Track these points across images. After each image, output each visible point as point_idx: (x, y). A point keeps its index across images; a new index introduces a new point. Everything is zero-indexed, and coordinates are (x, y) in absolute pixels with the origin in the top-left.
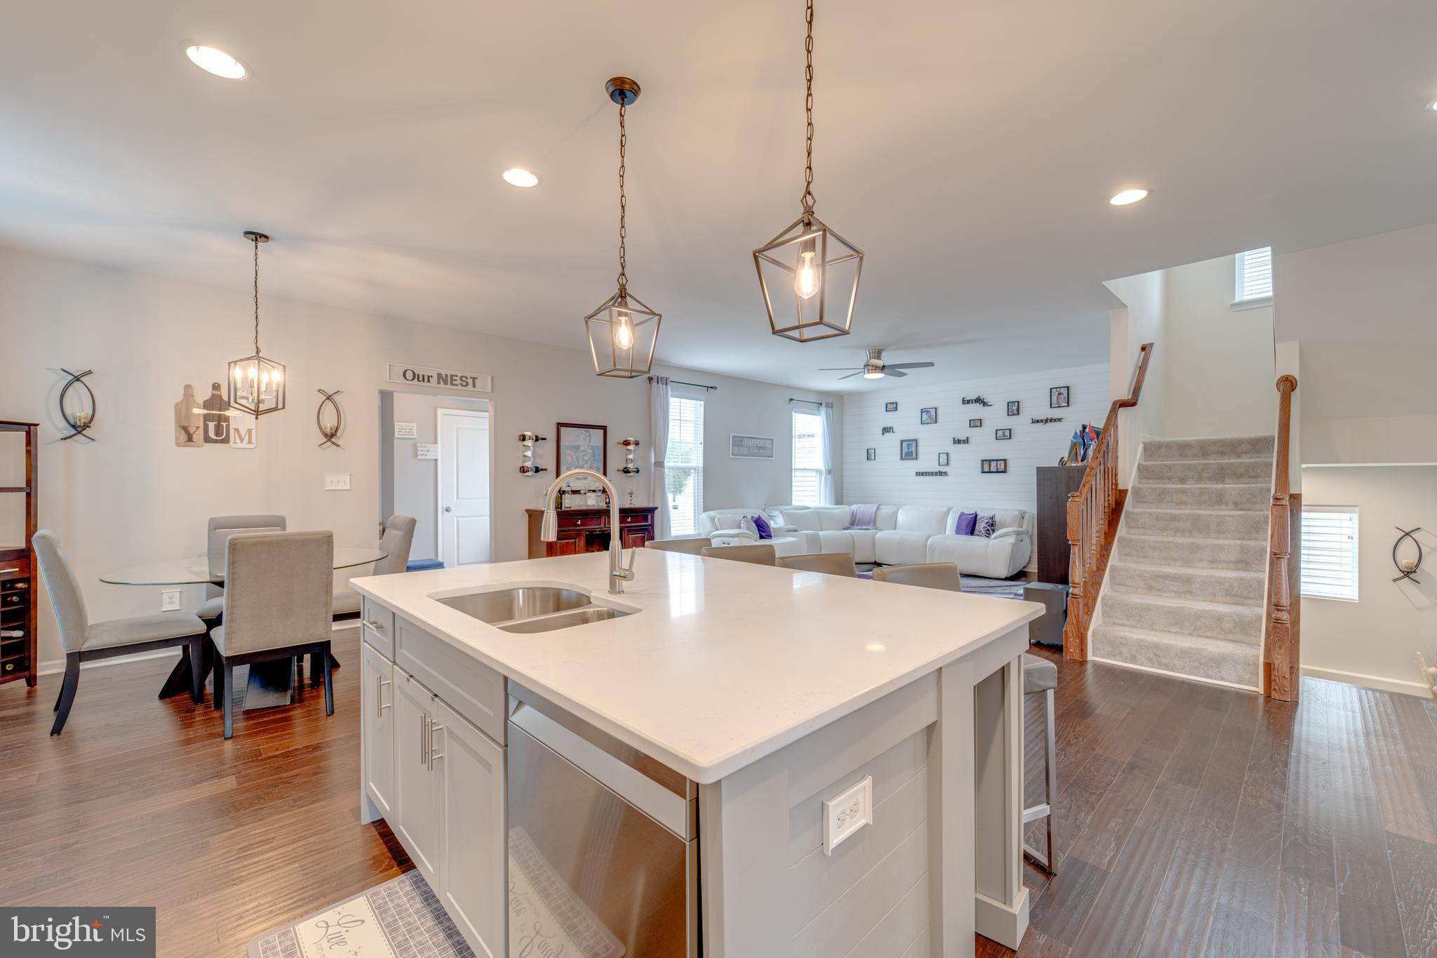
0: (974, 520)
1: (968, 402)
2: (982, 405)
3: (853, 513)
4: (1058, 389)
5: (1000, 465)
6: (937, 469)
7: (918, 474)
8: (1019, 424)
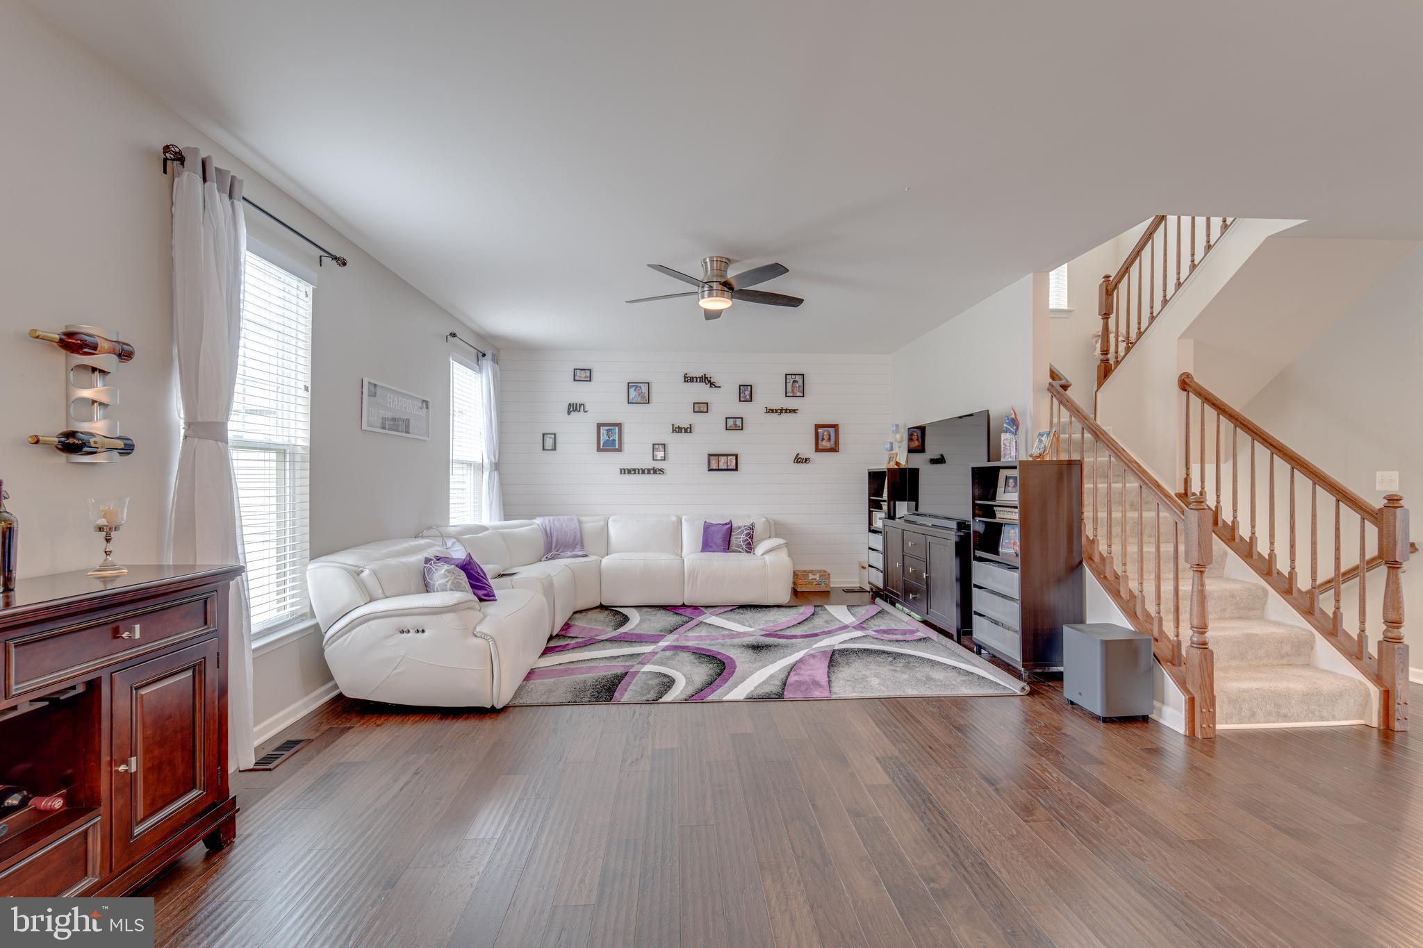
0: (729, 530)
1: (692, 380)
2: (709, 385)
3: (546, 531)
4: (793, 376)
5: (730, 462)
6: (650, 464)
7: (623, 471)
8: (752, 413)
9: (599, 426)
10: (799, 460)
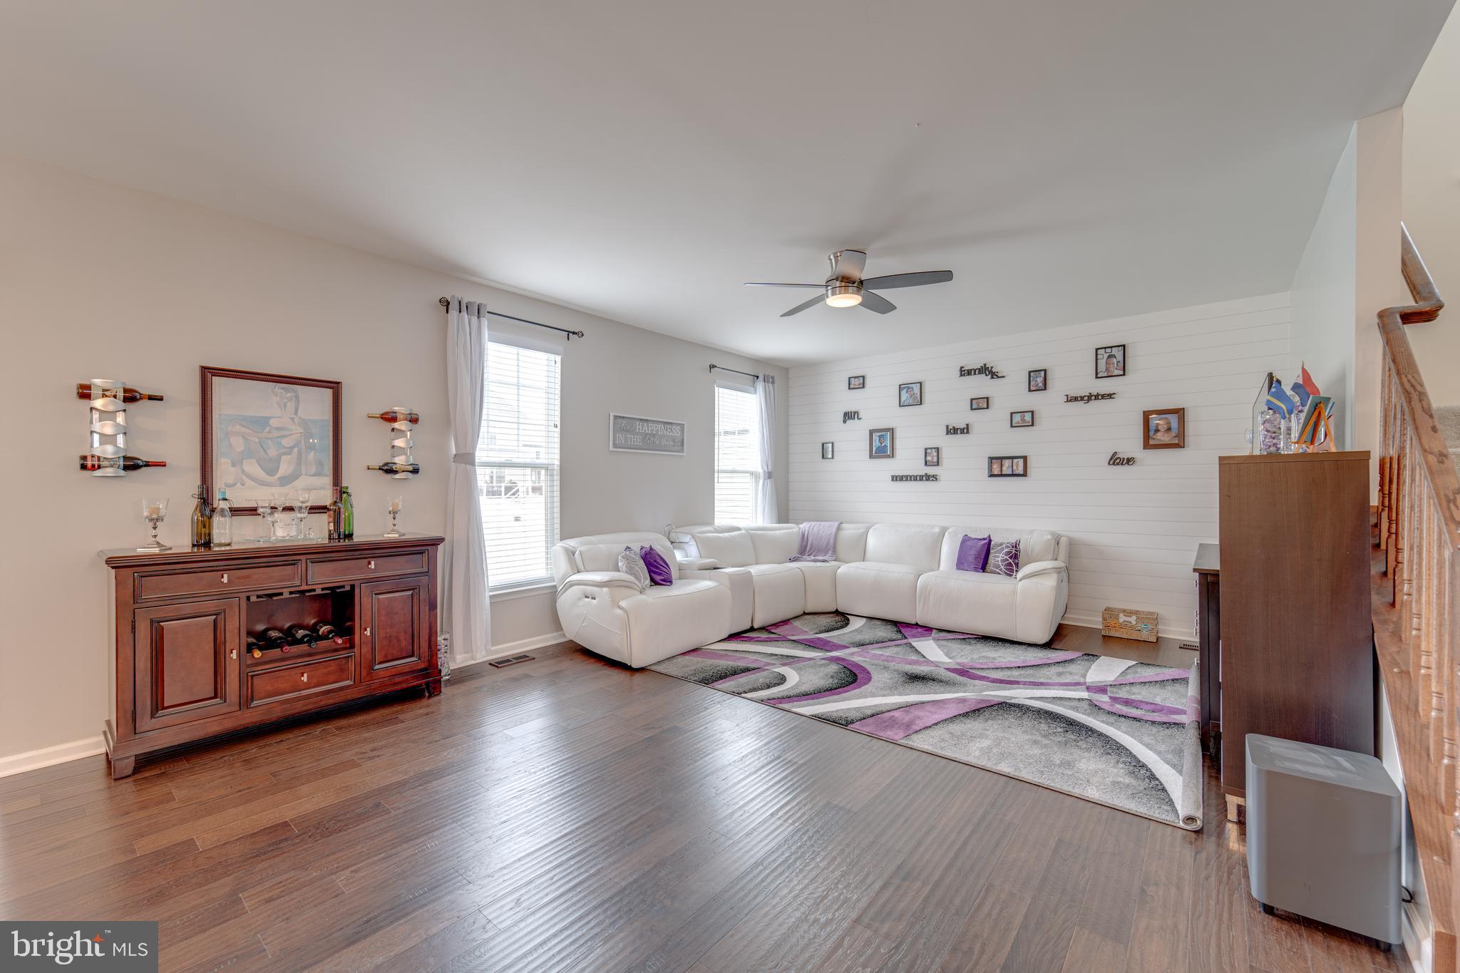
0: (986, 548)
2: (990, 376)
3: (803, 535)
4: (1108, 350)
5: (1017, 465)
7: (895, 478)
8: (1048, 404)
10: (1118, 461)
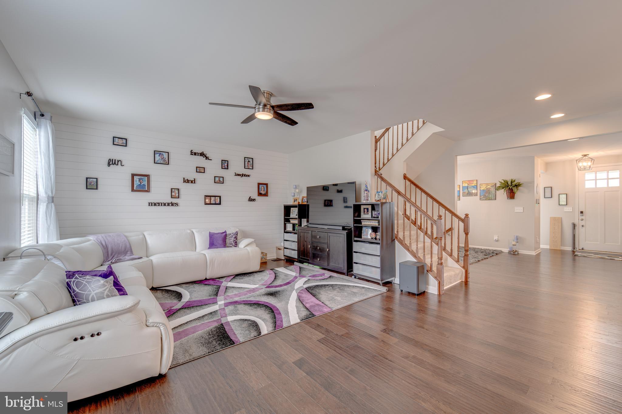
0: (225, 236)
1: (195, 154)
3: (102, 244)
4: (248, 159)
5: (217, 200)
6: (170, 200)
7: (151, 204)
8: (228, 175)
9: (133, 175)
10: (251, 200)
